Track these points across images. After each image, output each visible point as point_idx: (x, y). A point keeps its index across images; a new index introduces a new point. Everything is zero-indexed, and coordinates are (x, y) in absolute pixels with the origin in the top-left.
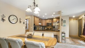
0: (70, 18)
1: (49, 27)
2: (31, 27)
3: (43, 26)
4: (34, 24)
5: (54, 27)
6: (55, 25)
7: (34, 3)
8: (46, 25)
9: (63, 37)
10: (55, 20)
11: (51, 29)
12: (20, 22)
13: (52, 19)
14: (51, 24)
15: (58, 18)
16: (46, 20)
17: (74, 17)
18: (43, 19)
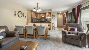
0: (58, 13)
1: (43, 20)
2: (30, 20)
3: (37, 19)
4: (32, 18)
5: (47, 20)
6: (48, 18)
7: (38, 6)
8: (40, 18)
9: (53, 26)
10: (47, 14)
11: (44, 21)
12: (24, 16)
13: (45, 13)
14: (44, 17)
15: (50, 13)
16: (40, 14)
17: (60, 13)
18: (38, 13)
